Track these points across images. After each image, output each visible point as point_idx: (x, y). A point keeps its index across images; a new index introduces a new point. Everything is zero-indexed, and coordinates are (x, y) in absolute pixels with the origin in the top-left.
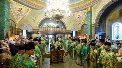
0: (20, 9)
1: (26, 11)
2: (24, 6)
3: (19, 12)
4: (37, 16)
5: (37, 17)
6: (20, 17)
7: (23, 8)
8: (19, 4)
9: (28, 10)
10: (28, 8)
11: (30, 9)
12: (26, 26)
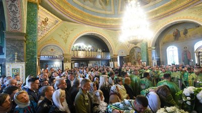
0: (45, 19)
1: (52, 23)
2: (52, 15)
3: (43, 25)
4: (71, 32)
5: (69, 33)
6: (42, 33)
7: (51, 18)
8: (46, 11)
9: (57, 22)
10: (57, 18)
11: (60, 20)
12: (52, 50)
